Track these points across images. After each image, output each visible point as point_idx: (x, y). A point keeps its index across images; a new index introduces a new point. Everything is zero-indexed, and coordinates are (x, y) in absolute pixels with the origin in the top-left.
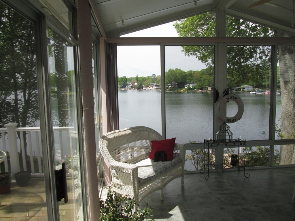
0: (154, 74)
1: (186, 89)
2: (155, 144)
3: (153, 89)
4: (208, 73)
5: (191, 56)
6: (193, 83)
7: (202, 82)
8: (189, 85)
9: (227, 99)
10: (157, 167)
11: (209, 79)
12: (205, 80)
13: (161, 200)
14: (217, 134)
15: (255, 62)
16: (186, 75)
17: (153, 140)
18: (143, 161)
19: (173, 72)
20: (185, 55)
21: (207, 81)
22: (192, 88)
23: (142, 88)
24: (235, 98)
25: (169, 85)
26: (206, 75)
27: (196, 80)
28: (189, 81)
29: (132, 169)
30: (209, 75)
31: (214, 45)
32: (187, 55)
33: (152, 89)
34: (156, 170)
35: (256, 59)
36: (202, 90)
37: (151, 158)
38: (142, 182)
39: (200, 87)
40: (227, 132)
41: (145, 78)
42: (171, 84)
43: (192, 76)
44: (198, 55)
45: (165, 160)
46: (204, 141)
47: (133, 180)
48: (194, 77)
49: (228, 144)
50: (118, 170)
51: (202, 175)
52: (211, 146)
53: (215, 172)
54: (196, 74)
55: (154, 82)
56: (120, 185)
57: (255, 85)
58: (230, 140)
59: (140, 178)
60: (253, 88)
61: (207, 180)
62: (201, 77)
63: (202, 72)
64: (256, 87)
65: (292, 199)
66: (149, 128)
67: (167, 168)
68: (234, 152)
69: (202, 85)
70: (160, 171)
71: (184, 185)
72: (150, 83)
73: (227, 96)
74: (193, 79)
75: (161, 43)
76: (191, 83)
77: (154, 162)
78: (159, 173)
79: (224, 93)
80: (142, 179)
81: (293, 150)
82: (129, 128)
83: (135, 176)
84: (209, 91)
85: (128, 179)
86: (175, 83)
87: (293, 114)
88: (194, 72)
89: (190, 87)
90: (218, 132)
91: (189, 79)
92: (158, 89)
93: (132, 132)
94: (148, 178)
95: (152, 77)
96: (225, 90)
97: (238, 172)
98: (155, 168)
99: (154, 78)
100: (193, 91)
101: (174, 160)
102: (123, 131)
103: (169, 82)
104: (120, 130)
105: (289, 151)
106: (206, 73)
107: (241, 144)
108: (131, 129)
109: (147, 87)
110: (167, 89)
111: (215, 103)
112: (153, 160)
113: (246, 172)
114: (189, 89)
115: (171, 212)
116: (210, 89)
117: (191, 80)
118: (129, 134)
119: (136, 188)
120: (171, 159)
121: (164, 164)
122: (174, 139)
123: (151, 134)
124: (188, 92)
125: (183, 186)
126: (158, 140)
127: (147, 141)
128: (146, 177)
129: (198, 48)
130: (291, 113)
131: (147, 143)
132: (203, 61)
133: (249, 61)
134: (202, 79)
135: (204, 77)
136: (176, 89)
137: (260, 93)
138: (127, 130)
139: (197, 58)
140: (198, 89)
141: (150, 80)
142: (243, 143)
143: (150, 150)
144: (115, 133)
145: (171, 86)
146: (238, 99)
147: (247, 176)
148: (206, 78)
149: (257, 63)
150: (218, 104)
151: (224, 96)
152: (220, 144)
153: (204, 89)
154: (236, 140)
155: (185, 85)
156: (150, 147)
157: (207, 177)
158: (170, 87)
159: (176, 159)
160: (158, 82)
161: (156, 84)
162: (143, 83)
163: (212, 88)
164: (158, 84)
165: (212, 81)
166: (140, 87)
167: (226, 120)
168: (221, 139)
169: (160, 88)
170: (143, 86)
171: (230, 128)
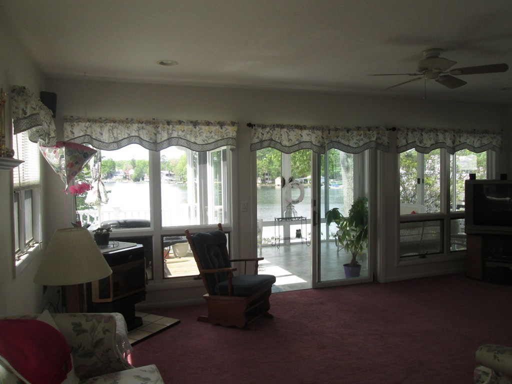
0: (164, 155)
9: (291, 185)
23: (143, 179)
24: (298, 184)
40: (292, 211)
46: (275, 218)
52: (281, 223)
55: (163, 169)
61: (278, 248)
90: (286, 211)
92: (172, 180)
95: (161, 160)
96: (290, 178)
99: (164, 162)
111: (283, 188)
113: (308, 243)
142: (304, 219)
146: (300, 185)
150: (285, 188)
151: (289, 182)
152: (288, 221)
154: (299, 218)
160: (172, 169)
161: (168, 173)
162: (144, 171)
163: (263, 180)
164: (171, 173)
165: (262, 168)
166: (140, 178)
167: (291, 202)
168: (288, 216)
169: (174, 179)
170: (144, 176)
171: (295, 208)
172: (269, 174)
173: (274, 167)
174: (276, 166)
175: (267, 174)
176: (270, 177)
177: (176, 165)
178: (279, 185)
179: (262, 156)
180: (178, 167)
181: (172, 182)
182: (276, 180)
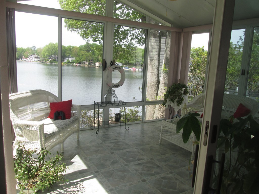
0: (34, 46)
1: (66, 62)
2: (53, 105)
3: (34, 61)
4: (86, 50)
5: (73, 31)
6: (72, 57)
7: (80, 57)
8: (68, 59)
9: (113, 68)
10: (59, 124)
11: (87, 55)
12: (83, 55)
13: (62, 153)
14: (105, 96)
15: (126, 43)
16: (66, 50)
17: (51, 102)
18: (43, 120)
19: (54, 46)
20: (68, 31)
21: (84, 56)
22: (71, 61)
23: (22, 59)
24: (119, 68)
25: (49, 57)
26: (84, 50)
27: (75, 54)
28: (68, 56)
29: (39, 125)
30: (87, 51)
31: (104, 23)
32: (69, 31)
33: (32, 60)
34: (58, 126)
35: (127, 40)
36: (81, 64)
37: (51, 118)
38: (48, 136)
39: (79, 61)
40: (112, 95)
41: (25, 49)
42: (52, 57)
43: (72, 51)
44: (80, 32)
45: (64, 118)
46: (95, 102)
47: (40, 135)
48: (73, 52)
49: (113, 105)
50: (24, 128)
51: (93, 131)
52: (101, 106)
53: (103, 128)
54: (75, 50)
55: (34, 54)
56: (25, 142)
57: (123, 63)
58: (114, 102)
59: (45, 133)
60: (122, 64)
61: (97, 134)
62: (79, 53)
63: (81, 48)
64: (124, 64)
65: (159, 141)
66: (47, 91)
67: (67, 125)
68: (111, 115)
69: (80, 60)
70: (61, 127)
71: (80, 139)
72: (30, 55)
73: (113, 66)
74: (72, 53)
75: (58, 15)
76: (70, 57)
77: (55, 121)
78: (61, 129)
79: (111, 63)
80: (47, 134)
81: (154, 111)
82: (29, 91)
83: (42, 132)
84: (86, 65)
85: (34, 135)
86: (56, 56)
87: (155, 84)
88: (73, 47)
89: (69, 61)
90: (106, 95)
91: (68, 53)
92: (38, 60)
93: (33, 95)
94: (52, 133)
95: (32, 49)
96: (112, 62)
97: (120, 126)
98: (57, 125)
99: (34, 50)
100: (72, 65)
101: (72, 118)
102: (24, 93)
103: (49, 55)
104: (18, 93)
105: (152, 111)
106: (84, 49)
107: (123, 105)
108: (31, 92)
109: (26, 58)
110: (47, 61)
111: (104, 72)
112: (53, 120)
113: (126, 126)
114: (69, 62)
115: (72, 161)
116: (87, 64)
117: (70, 54)
118: (30, 96)
119: (43, 142)
120: (69, 117)
121: (64, 121)
122: (71, 101)
123: (49, 97)
124: (67, 65)
125: (78, 140)
126: (56, 102)
127: (46, 103)
128: (51, 133)
129: (81, 26)
130: (154, 83)
131: (46, 105)
132: (83, 37)
133: (122, 41)
134: (80, 54)
135: (82, 52)
136: (56, 62)
137: (127, 69)
138: (28, 92)
139: (78, 34)
140: (76, 63)
141: (30, 51)
142: (124, 103)
143: (49, 111)
144: (16, 95)
145: (52, 59)
146: (121, 69)
147: (127, 129)
148: (83, 53)
149: (127, 44)
150: (106, 72)
151: (111, 66)
152: (108, 105)
153: (82, 63)
154: (119, 102)
155: (65, 58)
156: (49, 109)
157: (97, 132)
158: (50, 59)
159: (74, 117)
160: (39, 54)
161: (36, 56)
162: (22, 54)
163: (89, 63)
164: (38, 56)
165: (89, 57)
166: (20, 58)
167: (112, 86)
168: (108, 100)
169: (40, 60)
170: (23, 57)
171: (115, 93)
172: (93, 60)
173: (95, 56)
174: (96, 56)
175: (91, 60)
176: (93, 62)
177: (41, 52)
178: (97, 66)
179: (89, 50)
180: (42, 53)
181: (38, 61)
182: (96, 63)
